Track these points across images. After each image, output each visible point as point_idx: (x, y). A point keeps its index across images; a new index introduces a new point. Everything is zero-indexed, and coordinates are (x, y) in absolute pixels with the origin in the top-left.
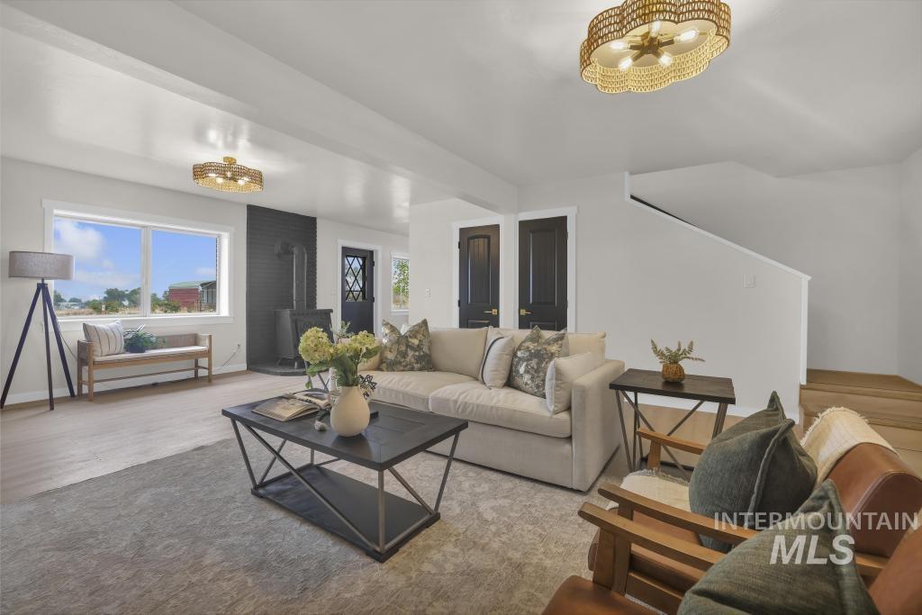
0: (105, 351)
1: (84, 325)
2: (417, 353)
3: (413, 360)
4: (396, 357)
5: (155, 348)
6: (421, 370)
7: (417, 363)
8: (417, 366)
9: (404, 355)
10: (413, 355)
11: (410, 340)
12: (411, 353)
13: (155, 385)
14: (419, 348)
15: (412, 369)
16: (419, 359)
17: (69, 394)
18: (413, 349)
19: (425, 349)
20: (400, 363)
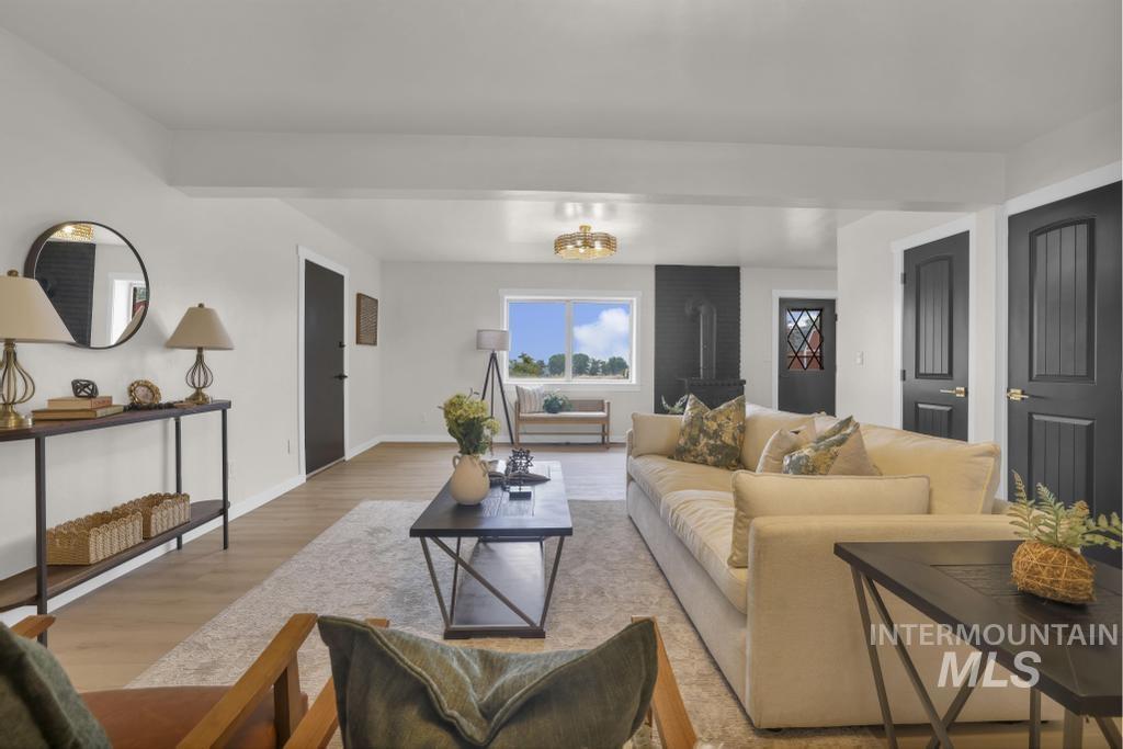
0: (528, 409)
1: (517, 387)
2: (712, 442)
3: (705, 450)
4: (686, 444)
5: (568, 411)
6: (716, 465)
7: (710, 455)
8: (710, 459)
9: (695, 441)
10: (707, 444)
11: (705, 421)
12: (703, 441)
13: (568, 444)
14: (716, 435)
15: (705, 462)
16: (713, 450)
17: (509, 441)
18: (706, 434)
19: (727, 438)
20: (689, 451)
